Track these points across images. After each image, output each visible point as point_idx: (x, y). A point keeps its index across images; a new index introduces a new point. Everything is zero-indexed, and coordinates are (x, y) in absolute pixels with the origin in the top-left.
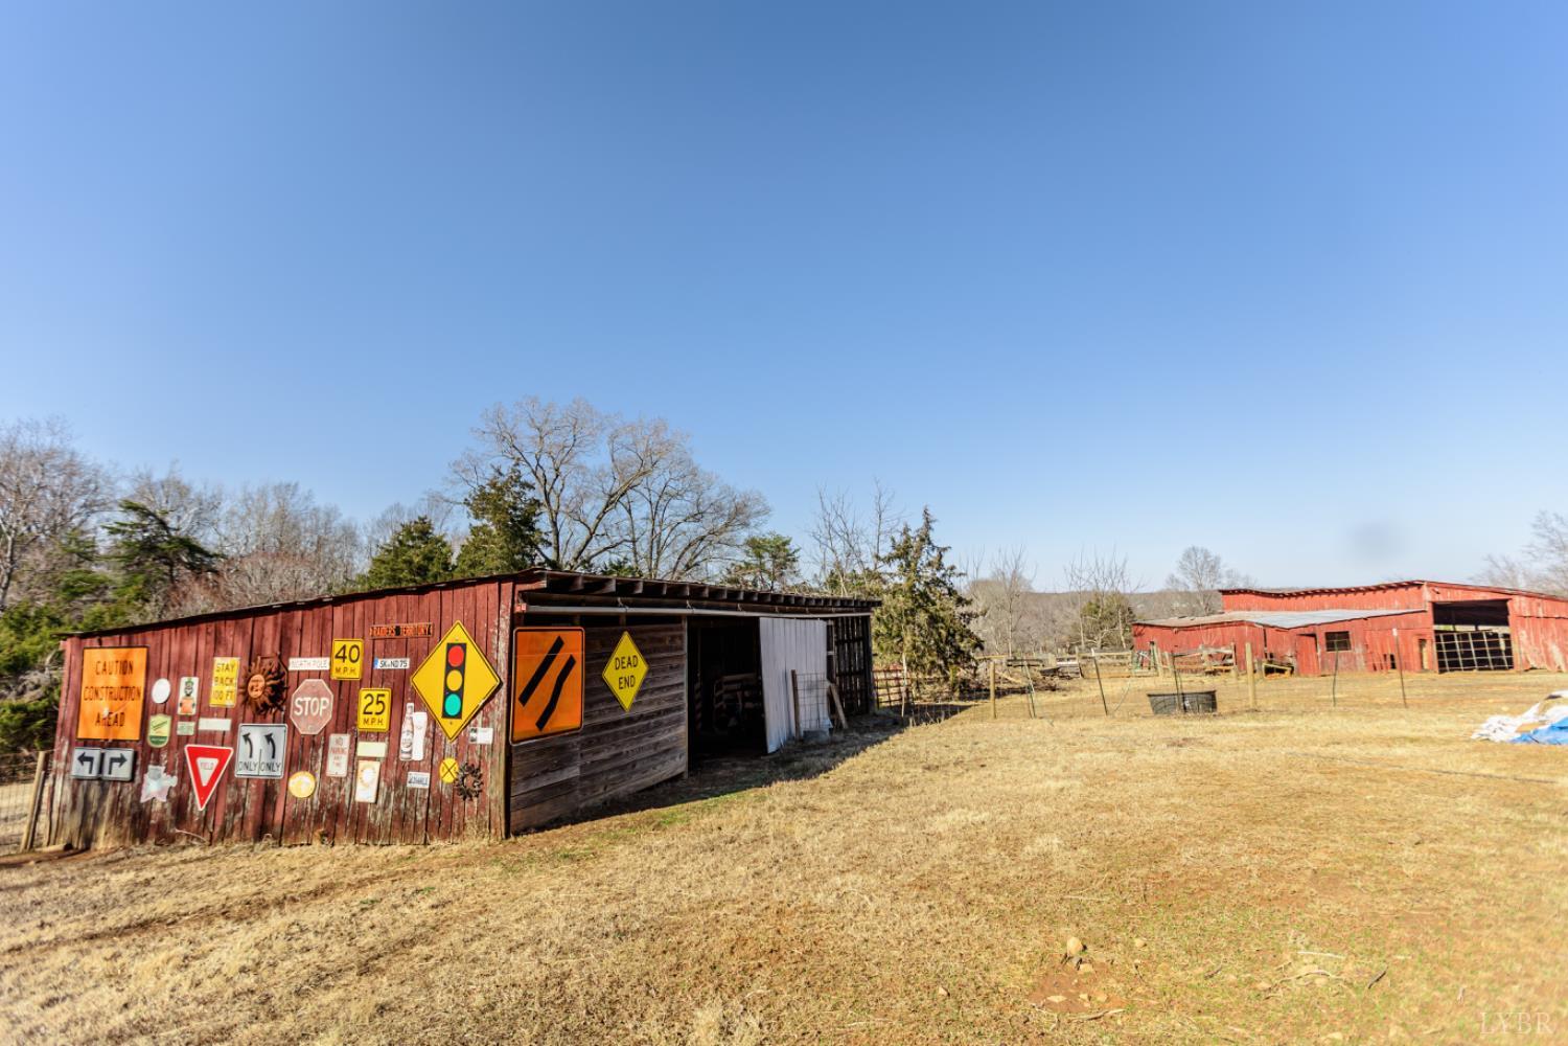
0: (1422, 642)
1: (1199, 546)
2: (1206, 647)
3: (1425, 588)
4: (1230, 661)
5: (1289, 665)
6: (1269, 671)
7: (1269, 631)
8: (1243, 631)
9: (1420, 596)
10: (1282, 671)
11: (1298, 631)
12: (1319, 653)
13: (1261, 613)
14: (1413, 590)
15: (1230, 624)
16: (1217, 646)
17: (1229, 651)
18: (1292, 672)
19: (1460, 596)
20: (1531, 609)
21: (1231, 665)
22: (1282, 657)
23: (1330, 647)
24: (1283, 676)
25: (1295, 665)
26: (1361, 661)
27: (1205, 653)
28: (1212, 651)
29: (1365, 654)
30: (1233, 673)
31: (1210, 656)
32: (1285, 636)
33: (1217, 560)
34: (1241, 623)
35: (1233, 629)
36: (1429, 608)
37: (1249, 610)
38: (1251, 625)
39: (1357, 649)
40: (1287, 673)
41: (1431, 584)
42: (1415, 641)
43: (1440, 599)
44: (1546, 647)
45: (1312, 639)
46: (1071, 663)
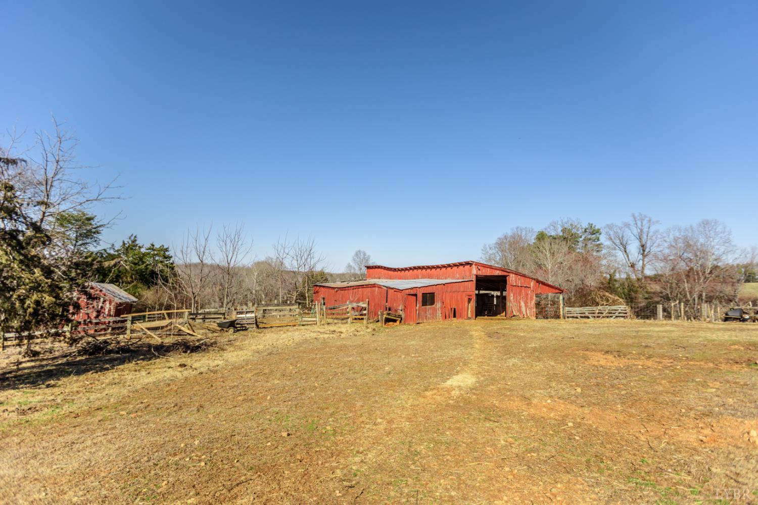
0: (469, 300)
1: (362, 250)
2: (351, 302)
3: (474, 266)
4: (364, 312)
5: (400, 316)
6: (388, 320)
7: (390, 291)
8: (374, 291)
9: (471, 271)
10: (395, 321)
11: (407, 292)
12: (417, 308)
13: (386, 280)
14: (467, 267)
15: (367, 286)
16: (358, 301)
17: (365, 305)
18: (400, 322)
19: (488, 272)
20: (516, 282)
21: (365, 315)
22: (396, 311)
23: (424, 303)
24: (395, 324)
25: (403, 316)
26: (439, 313)
27: (350, 306)
28: (355, 305)
29: (442, 308)
30: (365, 321)
31: (353, 308)
32: (399, 295)
33: (369, 257)
34: (374, 286)
35: (369, 289)
36: (474, 279)
37: (379, 278)
38: (380, 287)
39: (438, 305)
40: (398, 322)
41: (477, 264)
42: (466, 299)
43: (480, 273)
44: (520, 303)
45: (415, 297)
46: (249, 315)
